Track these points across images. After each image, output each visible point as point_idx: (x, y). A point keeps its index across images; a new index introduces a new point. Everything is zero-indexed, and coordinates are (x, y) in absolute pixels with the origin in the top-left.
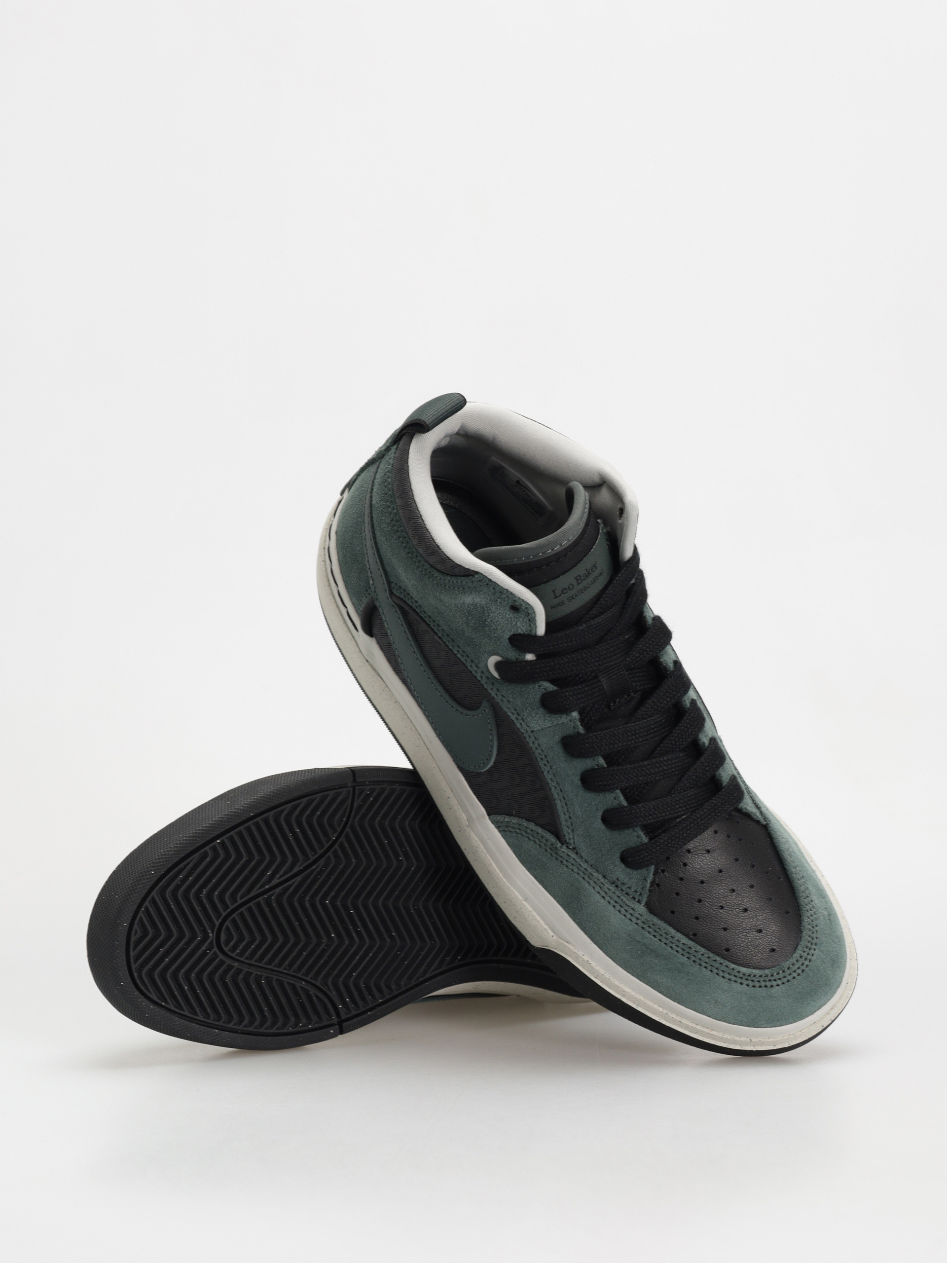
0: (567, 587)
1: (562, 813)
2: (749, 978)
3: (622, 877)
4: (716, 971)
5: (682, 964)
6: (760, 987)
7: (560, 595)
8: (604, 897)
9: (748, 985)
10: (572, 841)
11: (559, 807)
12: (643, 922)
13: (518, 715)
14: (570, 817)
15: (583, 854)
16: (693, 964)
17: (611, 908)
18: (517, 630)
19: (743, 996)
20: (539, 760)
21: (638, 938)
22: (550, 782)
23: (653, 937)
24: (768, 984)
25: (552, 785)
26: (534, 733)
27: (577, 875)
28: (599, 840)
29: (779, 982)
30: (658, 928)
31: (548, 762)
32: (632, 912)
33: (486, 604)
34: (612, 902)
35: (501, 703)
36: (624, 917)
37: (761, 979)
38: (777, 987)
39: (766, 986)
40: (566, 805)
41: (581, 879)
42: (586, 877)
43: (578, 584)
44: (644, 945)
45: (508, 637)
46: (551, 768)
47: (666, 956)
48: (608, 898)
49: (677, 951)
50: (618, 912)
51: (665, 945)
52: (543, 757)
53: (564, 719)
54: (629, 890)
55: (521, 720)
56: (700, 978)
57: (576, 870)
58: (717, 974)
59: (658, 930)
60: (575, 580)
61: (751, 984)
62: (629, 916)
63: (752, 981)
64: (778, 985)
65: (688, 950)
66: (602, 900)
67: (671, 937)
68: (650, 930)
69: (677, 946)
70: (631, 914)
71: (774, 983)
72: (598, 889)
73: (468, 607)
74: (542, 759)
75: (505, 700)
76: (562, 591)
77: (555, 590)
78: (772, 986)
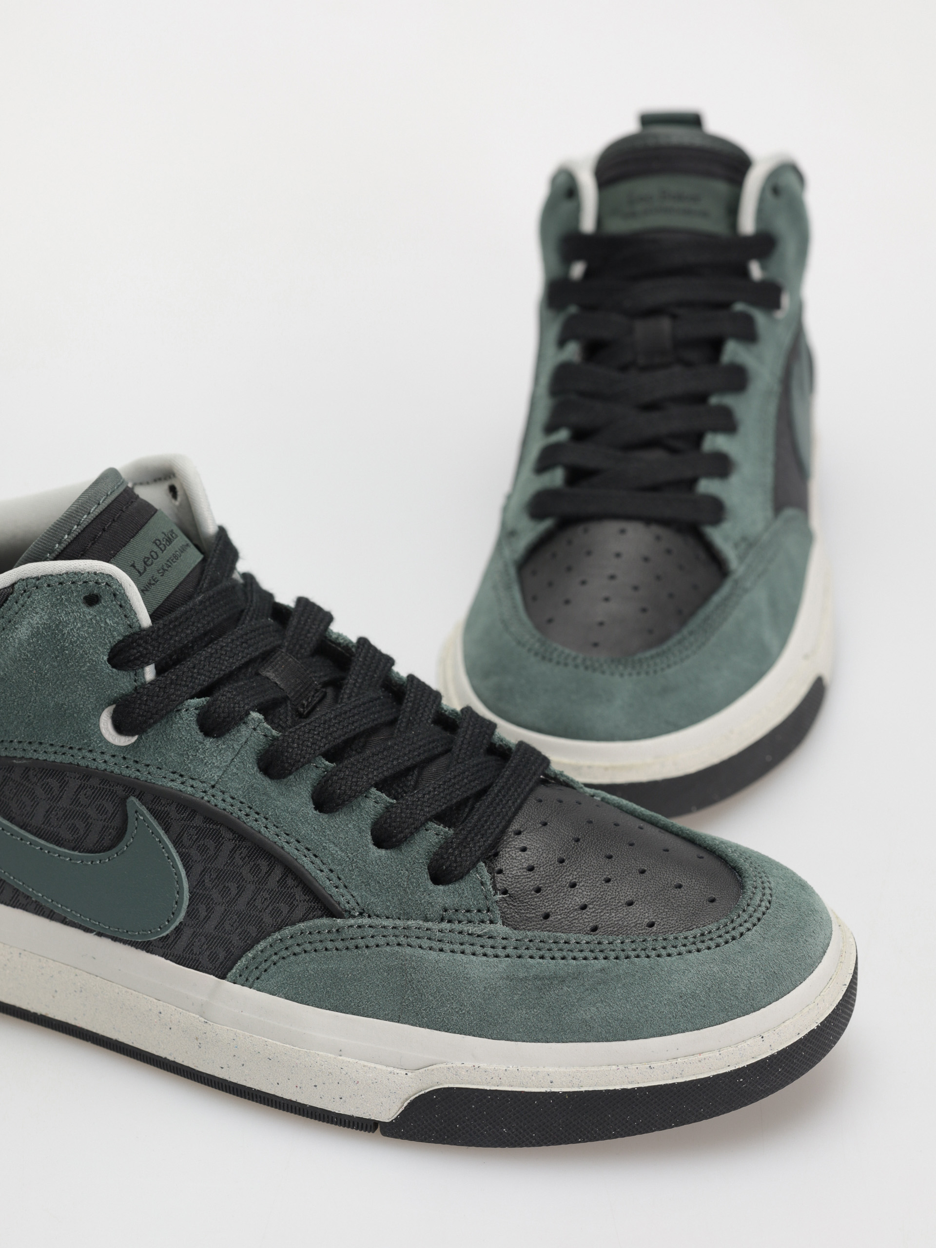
0: (148, 555)
1: (318, 872)
2: (706, 938)
3: (449, 902)
4: (653, 953)
5: (602, 970)
6: (727, 942)
7: (145, 569)
8: (441, 950)
9: (709, 948)
10: (353, 903)
11: (308, 866)
12: (515, 948)
13: (181, 776)
14: (331, 871)
15: (379, 910)
16: (618, 961)
17: (459, 957)
18: (113, 637)
19: (712, 966)
20: (244, 818)
21: (521, 975)
22: (276, 839)
23: (541, 961)
24: (736, 933)
25: (281, 841)
26: (218, 786)
27: (388, 949)
28: (388, 873)
29: (748, 925)
30: (541, 942)
31: (258, 813)
32: (491, 942)
33: (50, 618)
34: (457, 947)
35: (150, 777)
36: (485, 958)
37: (722, 932)
38: (749, 933)
39: (734, 938)
40: (316, 856)
41: (397, 948)
42: (402, 939)
43: (163, 551)
44: (536, 977)
45: (106, 658)
46: (267, 819)
47: (574, 974)
48: (447, 947)
49: (585, 958)
50: (472, 957)
51: (563, 961)
52: (248, 810)
53: (244, 731)
54: (468, 914)
55: (190, 780)
56: (639, 974)
57: (382, 941)
58: (659, 956)
59: (542, 945)
60: (154, 544)
61: (712, 944)
62: (490, 951)
63: (711, 939)
64: (749, 930)
65: (598, 948)
66: (442, 955)
67: (565, 942)
68: (530, 952)
69: (582, 951)
70: (493, 947)
71: (742, 929)
72: (426, 943)
73: (29, 644)
74: (247, 815)
75: (152, 769)
76: (145, 563)
77: (134, 563)
78: (742, 934)
